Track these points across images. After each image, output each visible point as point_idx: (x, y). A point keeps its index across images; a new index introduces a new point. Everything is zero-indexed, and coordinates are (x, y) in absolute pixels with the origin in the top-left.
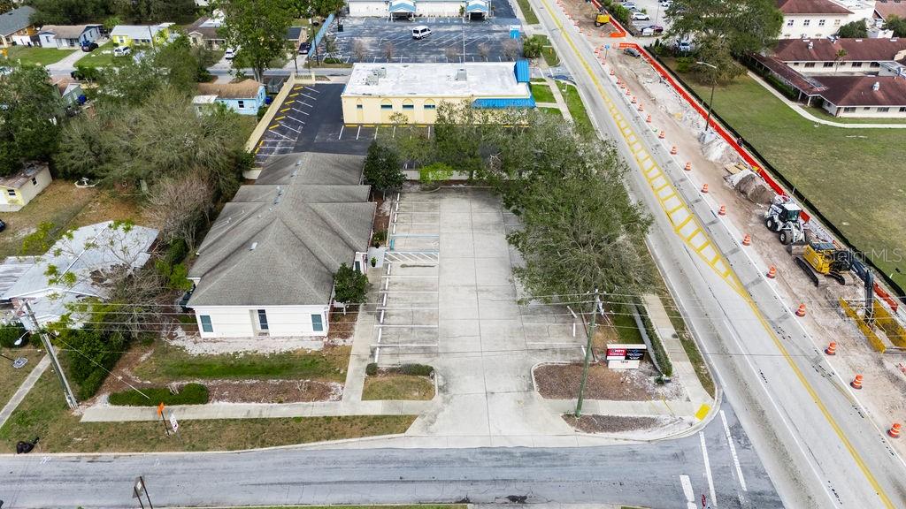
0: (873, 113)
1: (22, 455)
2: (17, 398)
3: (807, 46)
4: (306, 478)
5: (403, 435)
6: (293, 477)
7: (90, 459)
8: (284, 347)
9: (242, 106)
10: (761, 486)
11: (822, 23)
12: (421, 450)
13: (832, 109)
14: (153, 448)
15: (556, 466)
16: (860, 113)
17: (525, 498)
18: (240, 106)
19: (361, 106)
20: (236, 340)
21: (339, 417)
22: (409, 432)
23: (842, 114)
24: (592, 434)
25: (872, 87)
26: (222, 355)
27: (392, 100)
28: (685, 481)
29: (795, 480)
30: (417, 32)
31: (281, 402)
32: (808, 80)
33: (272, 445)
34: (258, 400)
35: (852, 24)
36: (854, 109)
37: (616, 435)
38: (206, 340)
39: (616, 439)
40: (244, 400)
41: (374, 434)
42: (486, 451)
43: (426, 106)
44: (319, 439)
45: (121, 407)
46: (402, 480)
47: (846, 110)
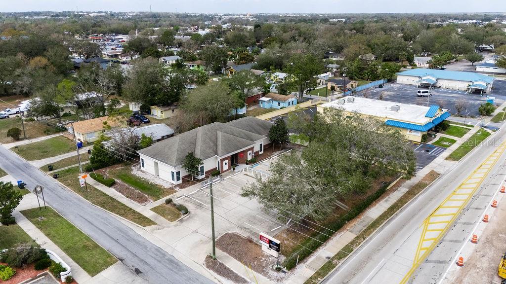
1: (54, 179)
4: (96, 223)
5: (142, 227)
6: (92, 220)
7: (63, 187)
8: (158, 182)
9: (280, 105)
14: (78, 192)
15: (172, 270)
17: (141, 272)
20: (148, 174)
21: (134, 211)
22: (145, 228)
24: (208, 269)
26: (139, 177)
30: (419, 92)
31: (127, 197)
38: (141, 170)
39: (215, 278)
41: (135, 222)
46: (116, 241)
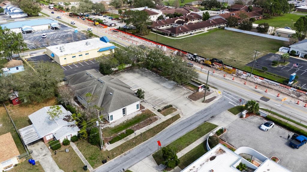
0: (182, 35)
1: (105, 164)
2: (81, 157)
3: (157, 23)
4: (174, 133)
6: (172, 134)
7: (124, 155)
8: (134, 116)
9: (18, 69)
10: (239, 99)
11: (154, 17)
12: (187, 119)
13: (174, 35)
14: (136, 145)
15: (211, 110)
16: (180, 35)
17: (213, 116)
18: (17, 69)
19: (66, 59)
20: (119, 120)
22: (181, 117)
23: (177, 36)
24: (210, 103)
25: (179, 29)
26: (120, 124)
27: (75, 54)
28: (229, 102)
29: (242, 95)
31: (149, 124)
32: (165, 30)
33: (160, 132)
34: (144, 127)
35: (160, 16)
36: (179, 35)
37: (213, 101)
38: (111, 123)
40: (141, 128)
42: (198, 113)
43: (86, 54)
44: (167, 126)
45: (114, 143)
46: (191, 124)
47: (177, 35)
